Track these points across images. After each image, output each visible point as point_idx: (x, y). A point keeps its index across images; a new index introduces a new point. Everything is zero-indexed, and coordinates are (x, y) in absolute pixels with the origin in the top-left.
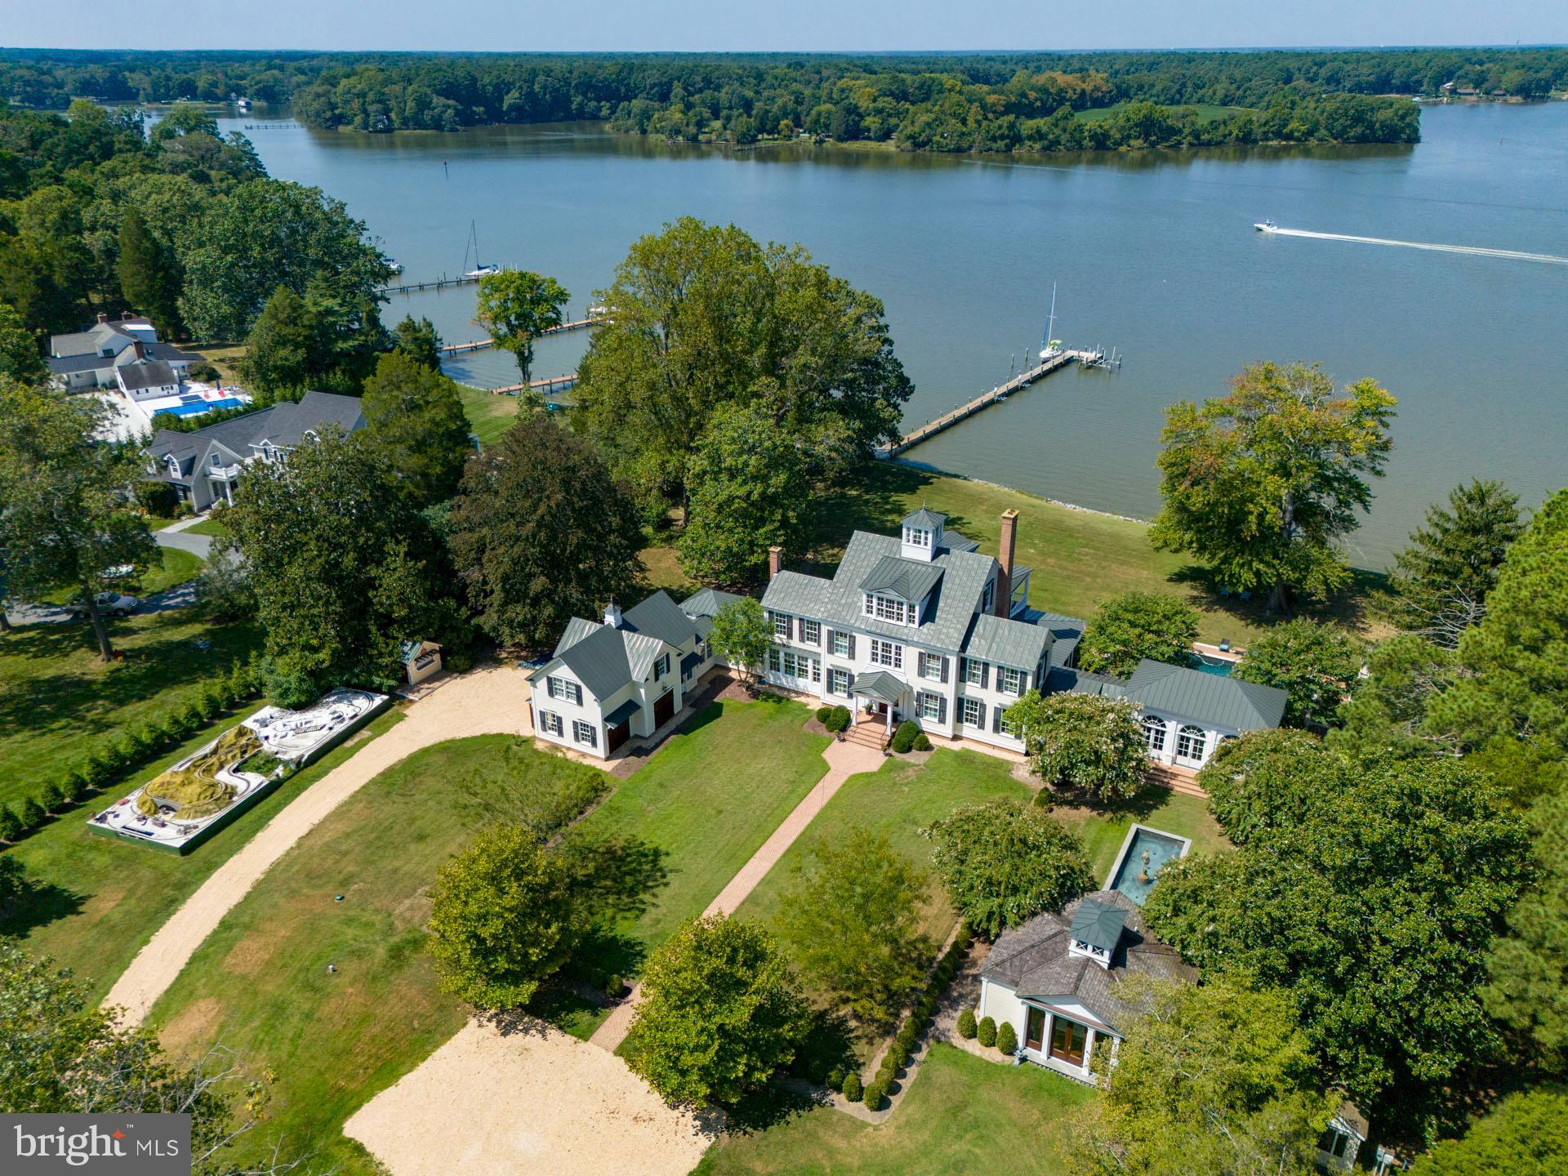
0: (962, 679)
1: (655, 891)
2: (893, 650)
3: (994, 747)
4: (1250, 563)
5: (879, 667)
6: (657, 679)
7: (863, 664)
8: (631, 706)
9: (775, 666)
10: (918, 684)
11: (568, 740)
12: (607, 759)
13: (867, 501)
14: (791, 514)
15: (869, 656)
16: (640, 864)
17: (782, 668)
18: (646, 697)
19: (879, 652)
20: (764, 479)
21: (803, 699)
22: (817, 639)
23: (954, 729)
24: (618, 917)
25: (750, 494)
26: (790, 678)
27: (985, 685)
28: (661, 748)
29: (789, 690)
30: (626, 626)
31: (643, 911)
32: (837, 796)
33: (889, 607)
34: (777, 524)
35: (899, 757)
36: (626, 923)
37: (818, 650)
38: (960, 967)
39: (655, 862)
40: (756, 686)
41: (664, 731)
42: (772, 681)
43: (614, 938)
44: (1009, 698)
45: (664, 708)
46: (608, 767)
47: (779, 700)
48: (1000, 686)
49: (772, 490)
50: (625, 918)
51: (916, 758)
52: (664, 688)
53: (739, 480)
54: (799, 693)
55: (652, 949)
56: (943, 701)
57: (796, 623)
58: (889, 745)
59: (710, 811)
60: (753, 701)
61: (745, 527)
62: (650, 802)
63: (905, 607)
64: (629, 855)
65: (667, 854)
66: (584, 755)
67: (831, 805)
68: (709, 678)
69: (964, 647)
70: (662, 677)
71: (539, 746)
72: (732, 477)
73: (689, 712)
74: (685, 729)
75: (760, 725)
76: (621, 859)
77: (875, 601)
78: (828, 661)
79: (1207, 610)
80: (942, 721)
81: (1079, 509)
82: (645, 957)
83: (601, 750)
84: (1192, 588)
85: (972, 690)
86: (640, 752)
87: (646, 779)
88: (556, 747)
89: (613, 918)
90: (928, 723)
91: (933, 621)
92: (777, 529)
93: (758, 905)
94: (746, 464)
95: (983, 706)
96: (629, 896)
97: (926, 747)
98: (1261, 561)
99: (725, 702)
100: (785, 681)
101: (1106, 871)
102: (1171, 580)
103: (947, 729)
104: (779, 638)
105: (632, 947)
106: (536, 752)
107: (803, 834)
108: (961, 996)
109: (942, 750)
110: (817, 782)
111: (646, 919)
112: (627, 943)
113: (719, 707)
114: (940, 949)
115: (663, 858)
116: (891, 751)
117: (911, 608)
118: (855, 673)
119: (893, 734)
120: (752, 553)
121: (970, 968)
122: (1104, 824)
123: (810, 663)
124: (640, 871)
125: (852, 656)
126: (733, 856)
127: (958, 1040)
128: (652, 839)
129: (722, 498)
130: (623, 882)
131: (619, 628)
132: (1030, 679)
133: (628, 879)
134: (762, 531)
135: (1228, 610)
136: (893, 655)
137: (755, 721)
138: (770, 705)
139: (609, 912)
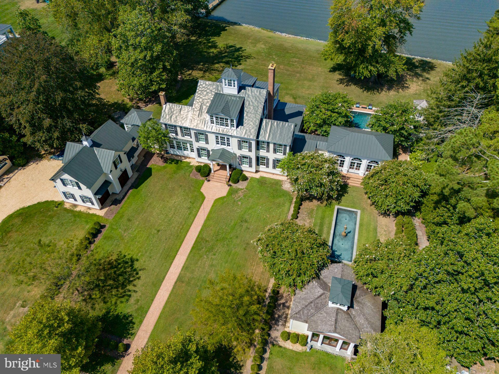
0: (258, 149)
1: (135, 283)
2: (226, 139)
3: (273, 174)
4: (367, 67)
5: (220, 146)
6: (116, 168)
7: (213, 145)
8: (107, 183)
9: (172, 147)
10: (239, 153)
11: (80, 202)
12: (101, 209)
13: (200, 42)
14: (167, 64)
15: (215, 142)
16: (125, 268)
17: (176, 147)
18: (113, 177)
19: (219, 140)
20: (151, 49)
21: (187, 160)
22: (190, 135)
23: (256, 168)
24: (118, 302)
25: (145, 56)
26: (180, 151)
27: (268, 151)
28: (126, 198)
29: (181, 156)
30: (95, 144)
31: (130, 296)
32: (210, 212)
33: (222, 122)
34: (161, 70)
35: (234, 186)
36: (123, 305)
37: (191, 140)
38: (277, 300)
39: (132, 266)
40: (166, 155)
41: (126, 187)
42: (172, 153)
43: (118, 315)
44: (280, 156)
45: (123, 178)
46: (102, 213)
47: (177, 162)
48: (275, 151)
49: (155, 54)
50: (122, 302)
51: (242, 185)
52: (121, 170)
53: (139, 50)
54: (186, 157)
55: (136, 317)
56: (250, 159)
57: (178, 129)
58: (229, 181)
59: (154, 231)
60: (165, 164)
61: (146, 73)
62: (125, 230)
63: (229, 121)
64: (119, 264)
65: (137, 260)
66: (89, 208)
67: (208, 219)
68: (143, 154)
69: (258, 137)
70: (119, 167)
71: (67, 206)
72: (135, 49)
73: (136, 175)
74: (136, 185)
75: (171, 178)
76: (116, 267)
77: (214, 119)
78: (196, 145)
79: (347, 85)
80: (251, 166)
81: (287, 35)
82: (134, 323)
83: (96, 206)
84: (340, 74)
85: (263, 153)
86: (116, 202)
87: (121, 217)
88: (75, 206)
89: (116, 303)
90: (245, 167)
91: (242, 125)
92: (162, 72)
93: (183, 282)
94: (140, 42)
95: (268, 159)
96: (122, 289)
97: (245, 179)
98: (371, 65)
99: (152, 167)
100: (178, 152)
101: (329, 233)
102: (330, 71)
103: (253, 169)
104: (172, 135)
105: (127, 319)
106: (66, 209)
107: (198, 237)
108: (279, 316)
109: (252, 178)
110: (201, 206)
111: (132, 300)
112: (125, 316)
113: (150, 169)
114: (266, 291)
115: (135, 262)
116: (230, 183)
117: (232, 121)
118: (210, 149)
119: (231, 175)
120: (152, 85)
121: (281, 299)
122: (324, 208)
123: (188, 145)
124: (125, 272)
125: (207, 142)
126: (168, 256)
127: (281, 342)
128: (129, 253)
129: (132, 60)
130: (118, 280)
131: (92, 146)
132: (288, 148)
133: (121, 278)
134: (155, 74)
135: (355, 84)
136: (226, 141)
137: (168, 176)
138: (173, 165)
139: (114, 300)
